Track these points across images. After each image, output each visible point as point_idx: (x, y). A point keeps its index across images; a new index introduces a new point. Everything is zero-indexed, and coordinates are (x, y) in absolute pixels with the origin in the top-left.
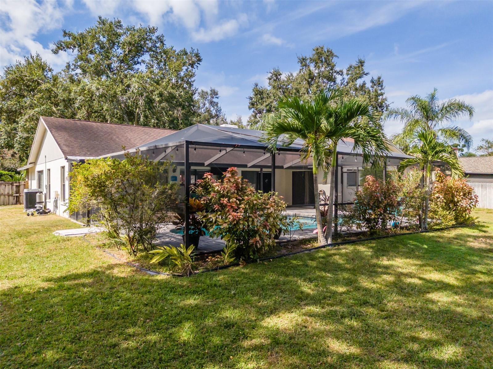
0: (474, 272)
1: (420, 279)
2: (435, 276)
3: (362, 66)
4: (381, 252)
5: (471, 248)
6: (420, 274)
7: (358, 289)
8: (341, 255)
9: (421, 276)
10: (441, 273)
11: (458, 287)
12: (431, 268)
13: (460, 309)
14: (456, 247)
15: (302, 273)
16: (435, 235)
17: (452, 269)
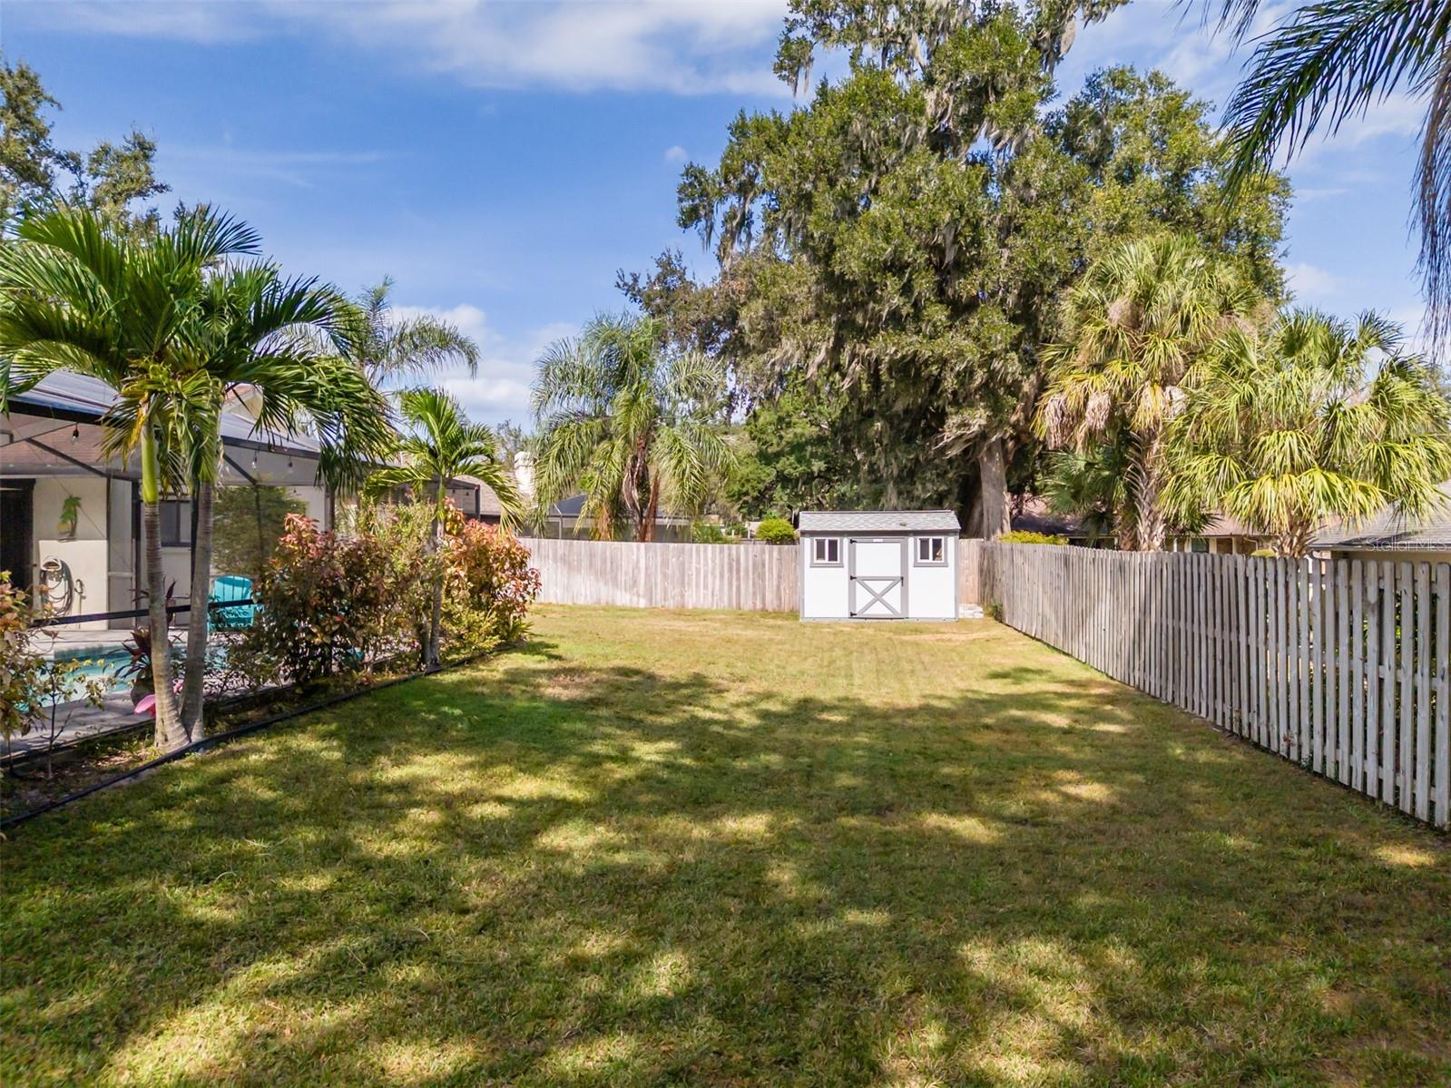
0: (597, 760)
1: (501, 800)
2: (527, 787)
3: (147, 157)
4: (364, 745)
5: (555, 702)
6: (491, 786)
7: (365, 866)
8: (255, 772)
9: (498, 792)
10: (535, 775)
11: (588, 804)
12: (508, 769)
13: (622, 858)
14: (525, 704)
15: (158, 857)
16: (462, 677)
17: (553, 761)
